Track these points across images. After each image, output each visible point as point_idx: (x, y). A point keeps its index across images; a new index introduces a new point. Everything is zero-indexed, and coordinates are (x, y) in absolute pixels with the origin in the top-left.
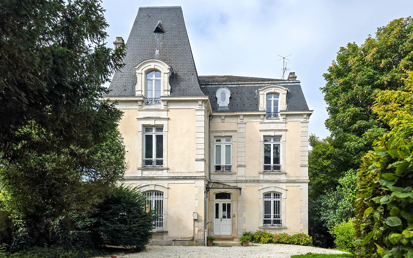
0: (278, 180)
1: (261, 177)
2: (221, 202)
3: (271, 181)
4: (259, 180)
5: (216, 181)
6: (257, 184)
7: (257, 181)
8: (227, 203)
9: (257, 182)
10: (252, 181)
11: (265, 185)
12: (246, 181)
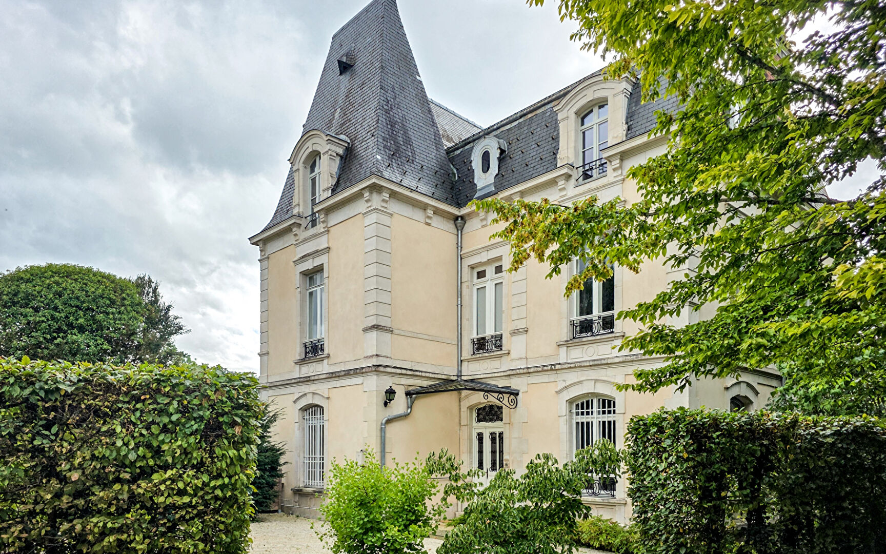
0: (601, 360)
1: (563, 356)
2: (487, 428)
3: (583, 364)
4: (555, 365)
5: (470, 378)
6: (552, 377)
7: (549, 368)
8: (497, 431)
9: (551, 370)
10: (540, 369)
11: (572, 377)
12: (527, 372)
